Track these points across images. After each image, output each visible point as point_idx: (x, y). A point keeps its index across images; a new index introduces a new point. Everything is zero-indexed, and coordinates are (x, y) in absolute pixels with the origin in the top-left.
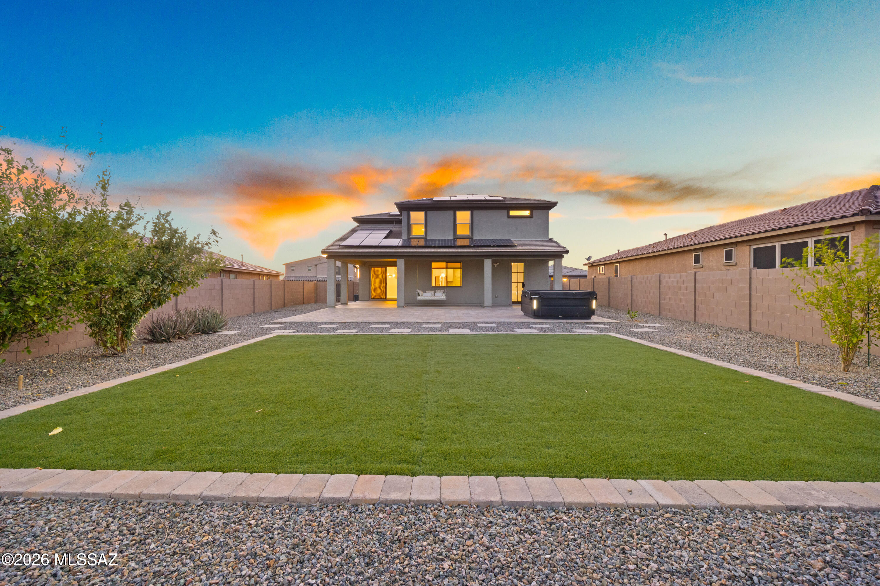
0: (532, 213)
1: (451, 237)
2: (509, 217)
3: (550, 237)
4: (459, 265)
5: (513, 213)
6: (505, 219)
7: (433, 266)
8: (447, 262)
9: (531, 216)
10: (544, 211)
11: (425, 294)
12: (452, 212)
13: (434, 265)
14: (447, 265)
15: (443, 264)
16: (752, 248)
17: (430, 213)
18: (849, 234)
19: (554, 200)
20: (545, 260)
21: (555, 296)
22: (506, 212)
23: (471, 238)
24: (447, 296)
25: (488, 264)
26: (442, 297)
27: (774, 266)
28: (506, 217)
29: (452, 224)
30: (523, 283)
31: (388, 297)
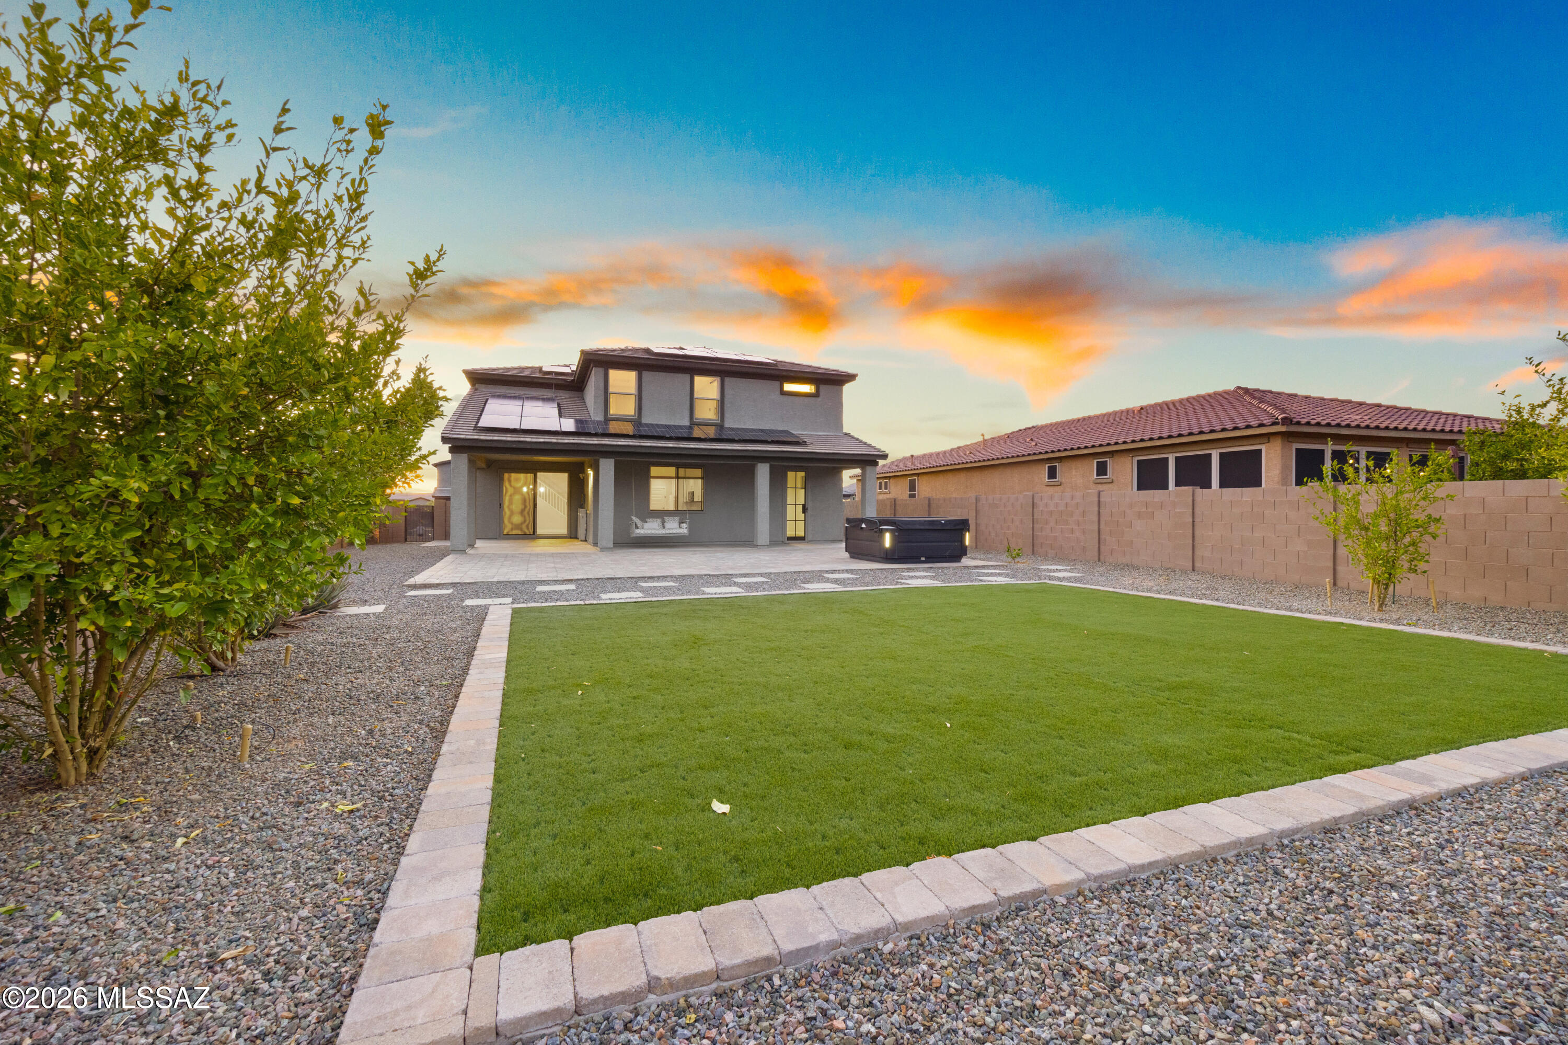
0: (817, 390)
1: (686, 422)
2: (783, 393)
3: (845, 430)
4: (698, 472)
5: (788, 387)
6: (776, 396)
7: (652, 474)
8: (678, 466)
9: (816, 395)
10: (836, 388)
11: (646, 525)
12: (687, 377)
13: (654, 470)
14: (677, 473)
15: (671, 471)
16: (1136, 459)
17: (646, 375)
18: (1263, 448)
19: (851, 371)
20: (834, 468)
21: (918, 527)
22: (777, 384)
23: (720, 426)
24: (690, 529)
25: (763, 472)
26: (681, 531)
27: (1166, 487)
28: (778, 392)
29: (688, 397)
30: (804, 506)
31: (539, 531)
